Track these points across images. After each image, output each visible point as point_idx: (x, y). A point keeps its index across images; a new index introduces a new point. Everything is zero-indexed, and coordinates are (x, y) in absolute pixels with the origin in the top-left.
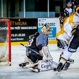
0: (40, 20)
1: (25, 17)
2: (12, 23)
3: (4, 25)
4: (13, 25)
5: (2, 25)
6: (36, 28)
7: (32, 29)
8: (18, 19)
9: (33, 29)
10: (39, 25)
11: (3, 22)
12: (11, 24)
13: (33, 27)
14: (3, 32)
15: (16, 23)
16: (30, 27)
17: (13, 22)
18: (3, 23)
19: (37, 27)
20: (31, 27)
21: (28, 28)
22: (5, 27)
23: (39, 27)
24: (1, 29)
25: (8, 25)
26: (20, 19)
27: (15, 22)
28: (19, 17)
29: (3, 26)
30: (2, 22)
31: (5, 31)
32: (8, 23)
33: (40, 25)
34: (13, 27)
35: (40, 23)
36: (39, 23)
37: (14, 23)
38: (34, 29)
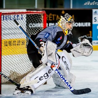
0: (96, 12)
1: (71, 7)
2: (51, 17)
3: (36, 21)
4: (54, 19)
5: (33, 20)
6: (89, 24)
7: (83, 26)
8: (62, 11)
9: (85, 26)
10: (93, 20)
11: (35, 15)
12: (51, 19)
13: (85, 23)
14: (34, 31)
15: (58, 16)
16: (79, 23)
17: (54, 15)
18: (34, 17)
19: (91, 23)
20: (82, 23)
21: (76, 25)
22: (37, 22)
23: (94, 23)
24: (35, 26)
25: (43, 20)
26: (65, 11)
27: (56, 15)
28: (63, 7)
29: (34, 22)
30: (33, 15)
31: (38, 29)
32: (42, 16)
33: (96, 20)
34: (53, 23)
35: (95, 18)
36: (94, 16)
37: (55, 17)
38: (87, 26)
